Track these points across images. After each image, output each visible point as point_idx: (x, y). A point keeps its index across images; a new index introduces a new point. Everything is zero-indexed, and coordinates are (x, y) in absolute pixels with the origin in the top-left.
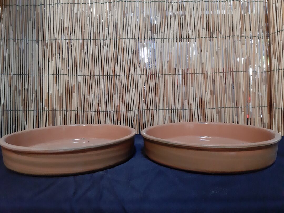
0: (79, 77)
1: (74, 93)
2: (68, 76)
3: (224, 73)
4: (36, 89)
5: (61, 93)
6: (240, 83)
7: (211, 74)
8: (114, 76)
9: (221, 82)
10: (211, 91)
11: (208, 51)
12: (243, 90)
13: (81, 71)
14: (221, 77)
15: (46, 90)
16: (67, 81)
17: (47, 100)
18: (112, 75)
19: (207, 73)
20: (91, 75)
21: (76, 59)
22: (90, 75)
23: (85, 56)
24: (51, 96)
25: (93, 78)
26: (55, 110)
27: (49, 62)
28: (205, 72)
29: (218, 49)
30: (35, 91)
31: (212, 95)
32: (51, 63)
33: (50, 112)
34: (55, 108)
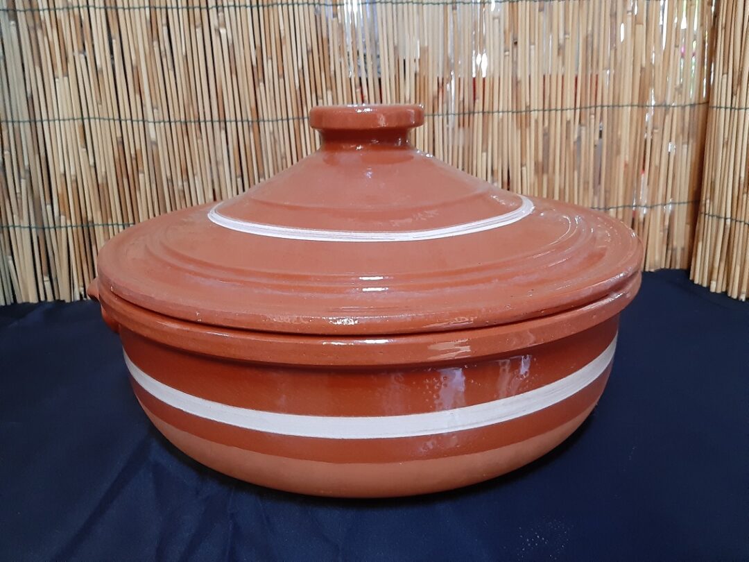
0: (151, 125)
1: (141, 176)
2: (117, 123)
3: (578, 111)
4: (26, 163)
5: (104, 173)
6: (619, 141)
7: (541, 113)
8: (256, 124)
9: (567, 137)
10: (536, 164)
11: (534, 44)
12: (627, 159)
13: (157, 108)
14: (568, 123)
15: (57, 168)
16: (117, 138)
17: (63, 195)
18: (250, 119)
19: (528, 110)
20: (188, 119)
21: (136, 70)
22: (183, 120)
23: (164, 60)
24: (74, 185)
25: (192, 127)
26: (90, 224)
27: (57, 80)
28: (524, 109)
29: (565, 39)
30: (25, 170)
31: (540, 173)
32: (62, 82)
33: (77, 230)
34: (90, 219)
